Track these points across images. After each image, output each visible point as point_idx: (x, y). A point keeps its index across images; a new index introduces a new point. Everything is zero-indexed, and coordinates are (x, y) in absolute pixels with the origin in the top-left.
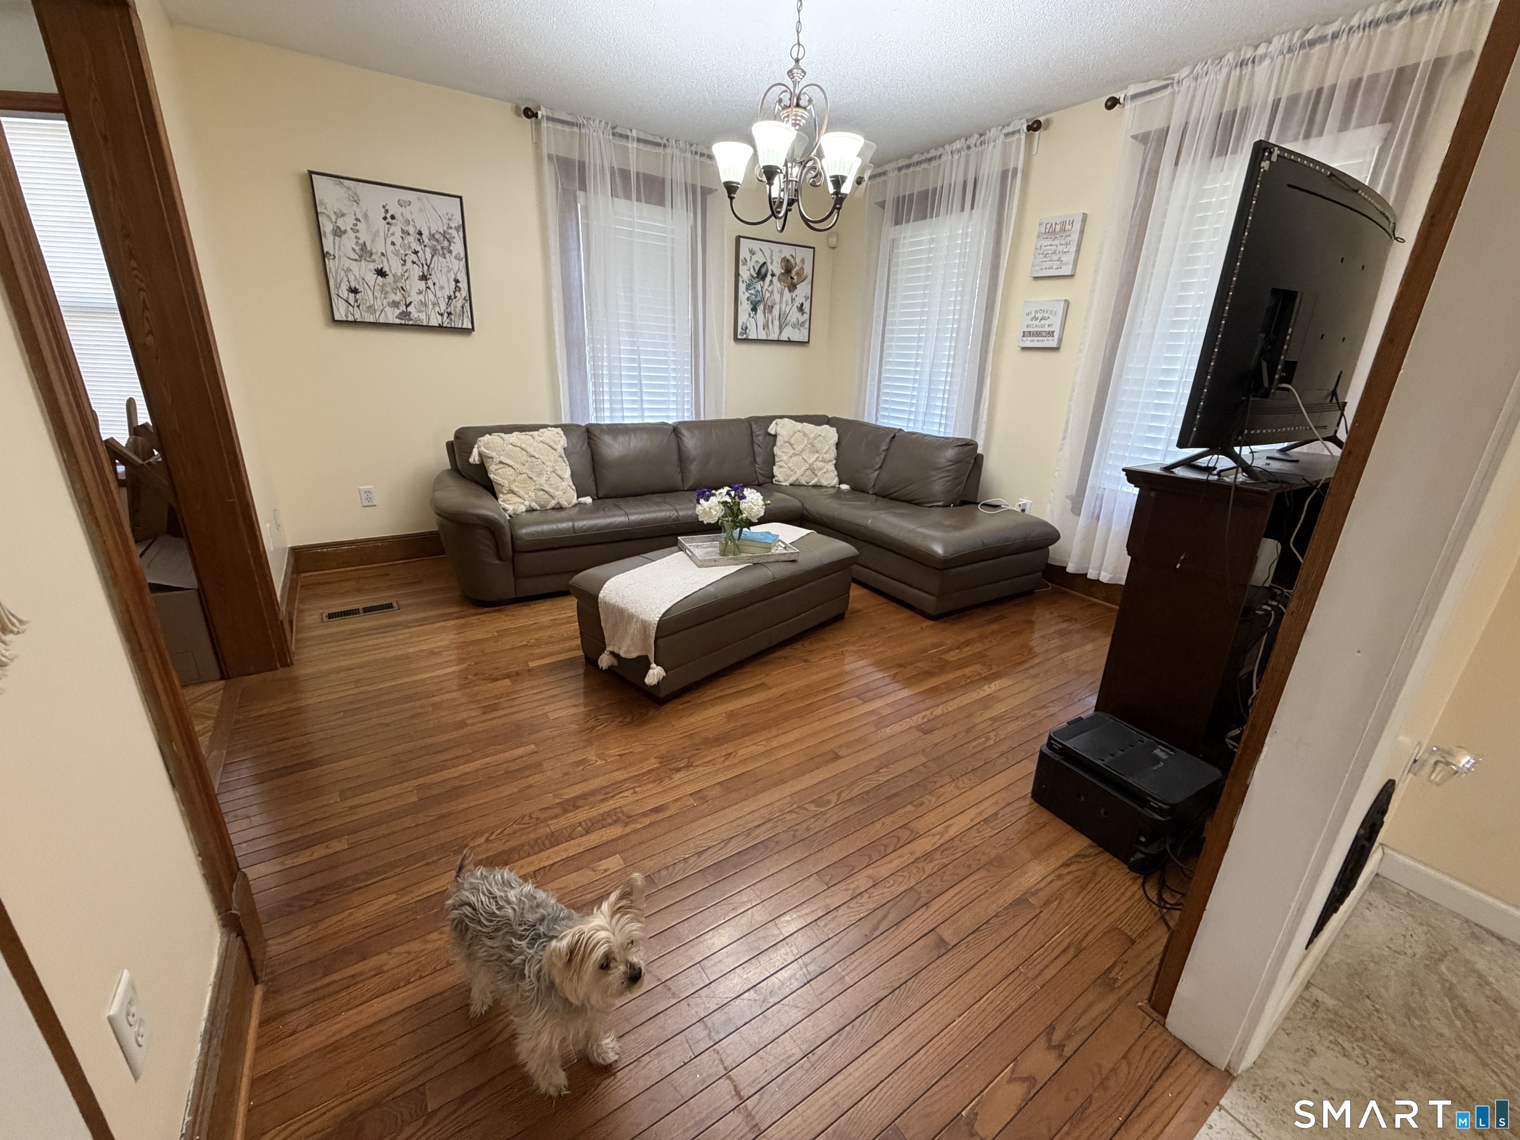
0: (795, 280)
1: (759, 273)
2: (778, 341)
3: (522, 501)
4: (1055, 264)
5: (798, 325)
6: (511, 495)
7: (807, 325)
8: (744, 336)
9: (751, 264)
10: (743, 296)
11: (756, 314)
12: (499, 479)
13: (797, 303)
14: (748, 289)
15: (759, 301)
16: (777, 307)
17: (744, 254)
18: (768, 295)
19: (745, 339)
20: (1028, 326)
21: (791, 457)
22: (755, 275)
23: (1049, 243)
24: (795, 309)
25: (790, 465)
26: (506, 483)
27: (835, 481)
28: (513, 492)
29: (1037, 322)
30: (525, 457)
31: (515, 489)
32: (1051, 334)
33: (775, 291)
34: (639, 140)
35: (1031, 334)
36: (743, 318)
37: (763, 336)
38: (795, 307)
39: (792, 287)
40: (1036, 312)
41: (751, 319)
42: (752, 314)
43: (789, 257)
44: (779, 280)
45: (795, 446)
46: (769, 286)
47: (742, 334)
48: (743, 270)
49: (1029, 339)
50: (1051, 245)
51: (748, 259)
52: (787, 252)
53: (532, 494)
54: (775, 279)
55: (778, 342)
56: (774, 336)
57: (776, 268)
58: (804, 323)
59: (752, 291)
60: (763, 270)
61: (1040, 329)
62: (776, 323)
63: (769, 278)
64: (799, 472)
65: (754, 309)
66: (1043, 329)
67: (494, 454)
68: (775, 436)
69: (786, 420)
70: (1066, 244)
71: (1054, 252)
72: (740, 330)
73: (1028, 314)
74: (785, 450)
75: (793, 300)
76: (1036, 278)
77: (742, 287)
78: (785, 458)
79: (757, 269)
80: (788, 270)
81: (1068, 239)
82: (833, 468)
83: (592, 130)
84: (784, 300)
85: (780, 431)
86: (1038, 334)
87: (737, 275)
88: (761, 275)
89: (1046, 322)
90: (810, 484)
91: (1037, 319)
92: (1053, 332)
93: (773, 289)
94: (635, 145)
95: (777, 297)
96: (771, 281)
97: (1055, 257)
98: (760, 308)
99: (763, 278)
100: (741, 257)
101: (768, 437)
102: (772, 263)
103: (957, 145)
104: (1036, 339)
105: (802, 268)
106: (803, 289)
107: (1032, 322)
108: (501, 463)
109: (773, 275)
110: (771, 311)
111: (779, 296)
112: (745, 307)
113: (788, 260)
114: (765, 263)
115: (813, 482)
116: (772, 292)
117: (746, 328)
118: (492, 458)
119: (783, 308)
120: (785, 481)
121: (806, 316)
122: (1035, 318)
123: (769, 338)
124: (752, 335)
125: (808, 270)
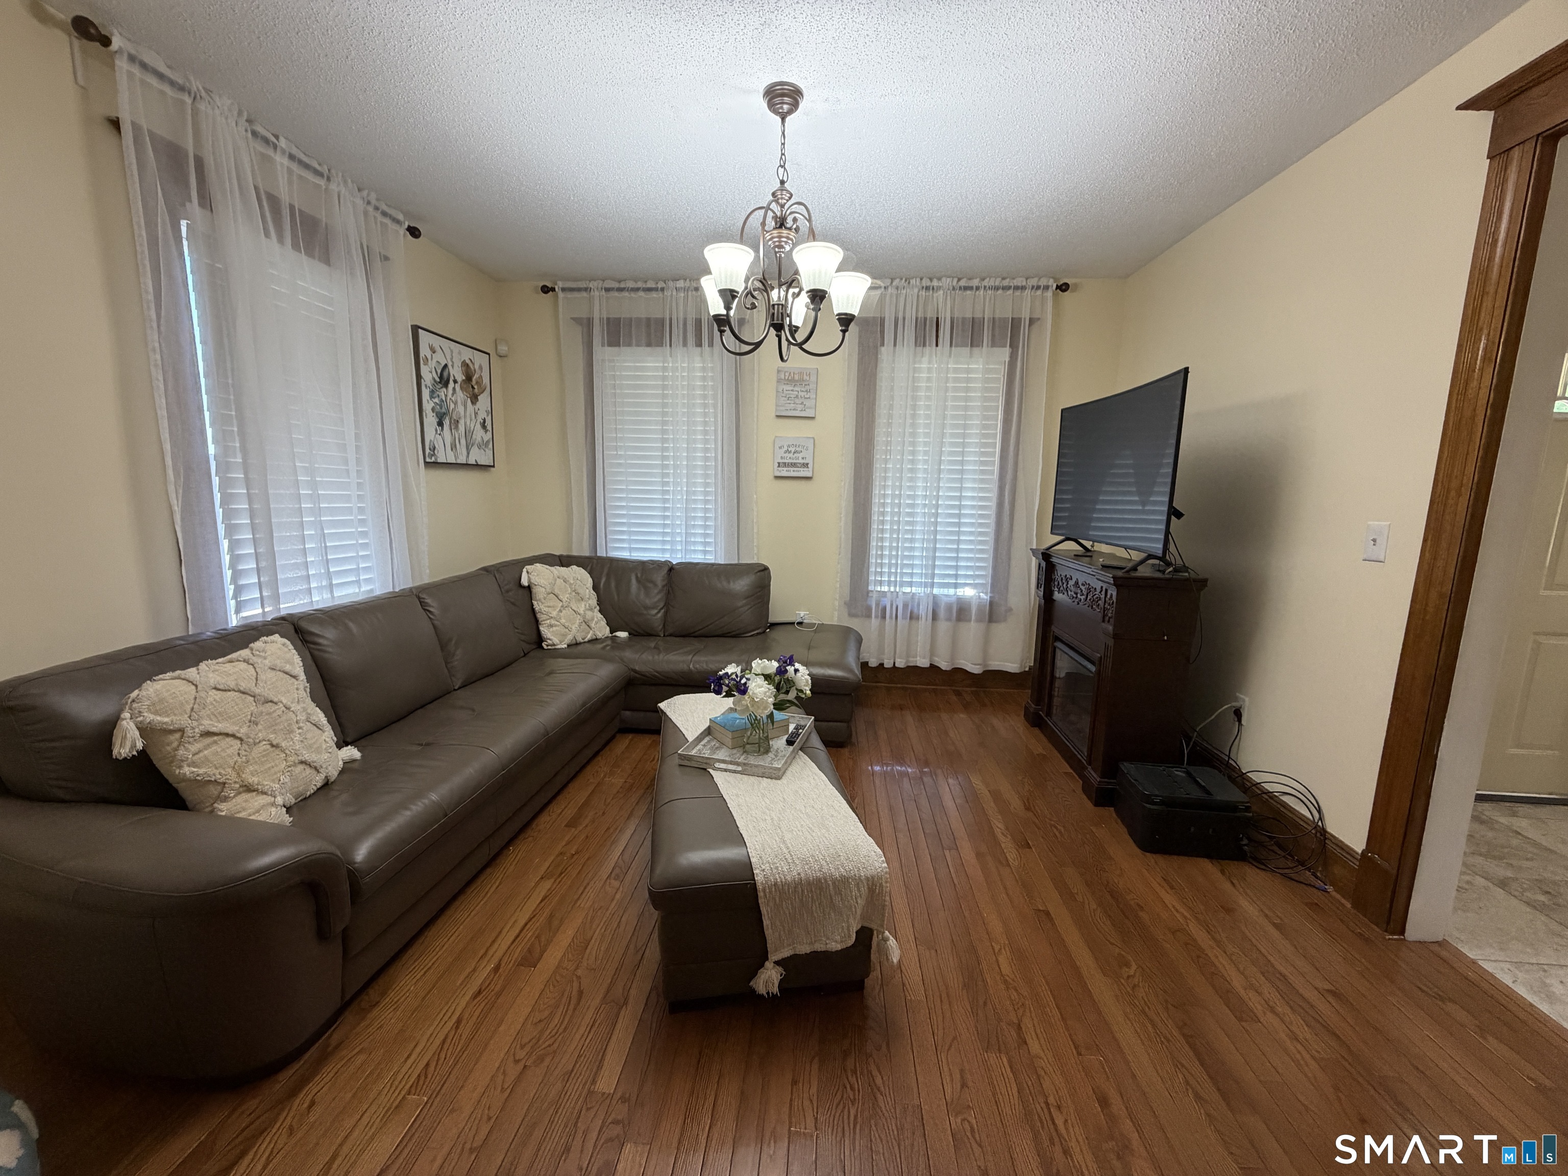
0: (476, 390)
1: (441, 377)
2: (467, 464)
3: (270, 799)
4: (800, 407)
5: (483, 445)
6: (246, 796)
7: (491, 446)
8: (433, 459)
9: (433, 364)
10: (428, 406)
11: (442, 429)
12: (211, 771)
13: (480, 420)
14: (432, 397)
15: (444, 414)
16: (462, 422)
17: (424, 351)
18: (452, 406)
19: (433, 462)
20: (782, 458)
21: (560, 611)
22: (438, 380)
23: (791, 388)
24: (478, 426)
25: (563, 621)
26: (231, 775)
27: (607, 631)
28: (249, 789)
29: (791, 455)
30: (251, 706)
31: (253, 780)
32: (806, 465)
33: (459, 402)
34: (292, 157)
35: (785, 465)
36: (430, 434)
37: (451, 459)
38: (478, 422)
39: (474, 399)
40: (789, 446)
41: (438, 436)
42: (439, 429)
43: (468, 361)
44: (461, 388)
45: (561, 597)
46: (453, 395)
47: (431, 456)
48: (424, 370)
49: (785, 469)
50: (792, 390)
51: (429, 357)
52: (467, 354)
53: (285, 779)
54: (458, 387)
55: (466, 466)
56: (462, 460)
57: (457, 373)
58: (488, 442)
59: (436, 400)
60: (445, 374)
61: (795, 461)
62: (463, 441)
63: (451, 385)
64: (574, 628)
65: (440, 424)
66: (797, 461)
67: (182, 720)
68: (529, 588)
69: (538, 566)
70: (807, 391)
71: (797, 397)
72: (427, 451)
73: (780, 448)
74: (551, 604)
75: (476, 414)
76: (778, 416)
77: (426, 394)
78: (554, 614)
79: (439, 372)
80: (469, 378)
81: (808, 388)
82: (600, 615)
83: (217, 112)
84: (468, 414)
85: (535, 580)
86: (794, 465)
87: (419, 377)
88: (443, 380)
89: (801, 455)
90: (586, 640)
91: (790, 452)
92: (807, 464)
93: (456, 396)
94: (286, 161)
95: (461, 409)
96: (454, 389)
97: (797, 401)
98: (446, 422)
99: (446, 385)
100: (422, 355)
101: (521, 591)
102: (453, 366)
103: (681, 284)
104: (792, 469)
105: (481, 377)
106: (483, 399)
107: (787, 455)
108: (208, 734)
109: (455, 382)
110: (457, 428)
111: (463, 408)
112: (431, 420)
113: (468, 365)
114: (446, 366)
115: (589, 637)
116: (456, 403)
117: (434, 448)
118: (182, 731)
119: (468, 423)
120: (561, 642)
121: (489, 434)
122: (788, 451)
123: (459, 461)
124: (441, 459)
125: (486, 381)
